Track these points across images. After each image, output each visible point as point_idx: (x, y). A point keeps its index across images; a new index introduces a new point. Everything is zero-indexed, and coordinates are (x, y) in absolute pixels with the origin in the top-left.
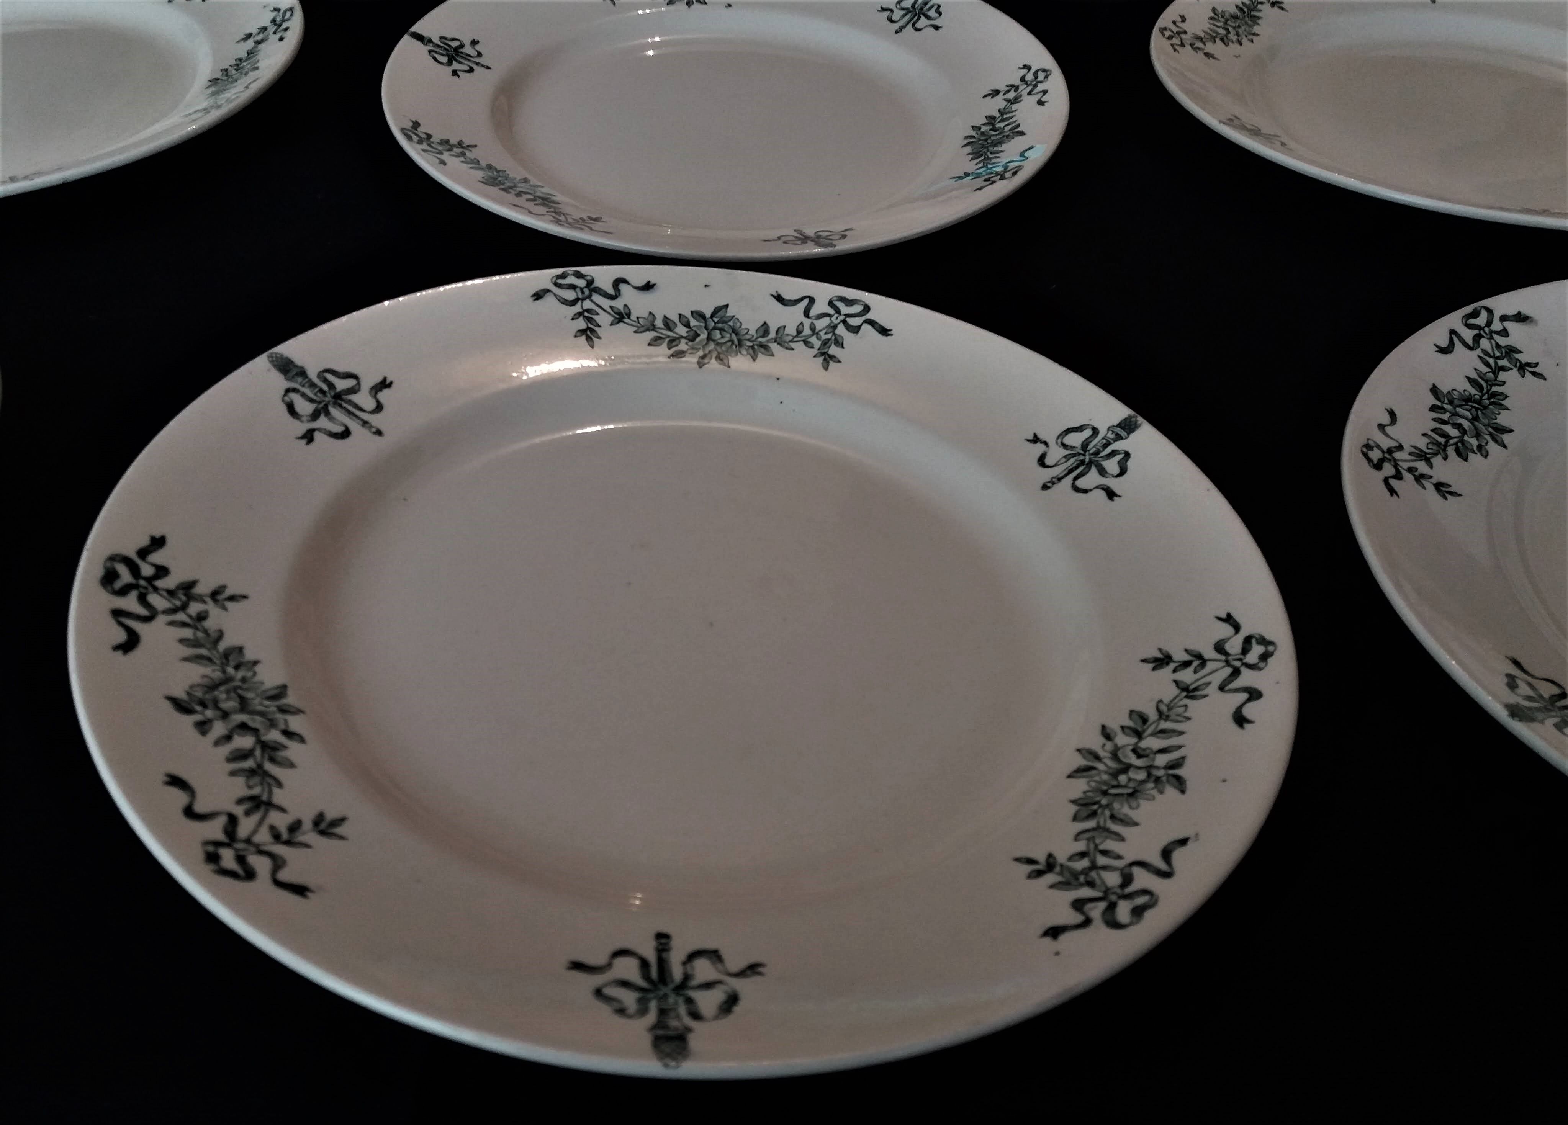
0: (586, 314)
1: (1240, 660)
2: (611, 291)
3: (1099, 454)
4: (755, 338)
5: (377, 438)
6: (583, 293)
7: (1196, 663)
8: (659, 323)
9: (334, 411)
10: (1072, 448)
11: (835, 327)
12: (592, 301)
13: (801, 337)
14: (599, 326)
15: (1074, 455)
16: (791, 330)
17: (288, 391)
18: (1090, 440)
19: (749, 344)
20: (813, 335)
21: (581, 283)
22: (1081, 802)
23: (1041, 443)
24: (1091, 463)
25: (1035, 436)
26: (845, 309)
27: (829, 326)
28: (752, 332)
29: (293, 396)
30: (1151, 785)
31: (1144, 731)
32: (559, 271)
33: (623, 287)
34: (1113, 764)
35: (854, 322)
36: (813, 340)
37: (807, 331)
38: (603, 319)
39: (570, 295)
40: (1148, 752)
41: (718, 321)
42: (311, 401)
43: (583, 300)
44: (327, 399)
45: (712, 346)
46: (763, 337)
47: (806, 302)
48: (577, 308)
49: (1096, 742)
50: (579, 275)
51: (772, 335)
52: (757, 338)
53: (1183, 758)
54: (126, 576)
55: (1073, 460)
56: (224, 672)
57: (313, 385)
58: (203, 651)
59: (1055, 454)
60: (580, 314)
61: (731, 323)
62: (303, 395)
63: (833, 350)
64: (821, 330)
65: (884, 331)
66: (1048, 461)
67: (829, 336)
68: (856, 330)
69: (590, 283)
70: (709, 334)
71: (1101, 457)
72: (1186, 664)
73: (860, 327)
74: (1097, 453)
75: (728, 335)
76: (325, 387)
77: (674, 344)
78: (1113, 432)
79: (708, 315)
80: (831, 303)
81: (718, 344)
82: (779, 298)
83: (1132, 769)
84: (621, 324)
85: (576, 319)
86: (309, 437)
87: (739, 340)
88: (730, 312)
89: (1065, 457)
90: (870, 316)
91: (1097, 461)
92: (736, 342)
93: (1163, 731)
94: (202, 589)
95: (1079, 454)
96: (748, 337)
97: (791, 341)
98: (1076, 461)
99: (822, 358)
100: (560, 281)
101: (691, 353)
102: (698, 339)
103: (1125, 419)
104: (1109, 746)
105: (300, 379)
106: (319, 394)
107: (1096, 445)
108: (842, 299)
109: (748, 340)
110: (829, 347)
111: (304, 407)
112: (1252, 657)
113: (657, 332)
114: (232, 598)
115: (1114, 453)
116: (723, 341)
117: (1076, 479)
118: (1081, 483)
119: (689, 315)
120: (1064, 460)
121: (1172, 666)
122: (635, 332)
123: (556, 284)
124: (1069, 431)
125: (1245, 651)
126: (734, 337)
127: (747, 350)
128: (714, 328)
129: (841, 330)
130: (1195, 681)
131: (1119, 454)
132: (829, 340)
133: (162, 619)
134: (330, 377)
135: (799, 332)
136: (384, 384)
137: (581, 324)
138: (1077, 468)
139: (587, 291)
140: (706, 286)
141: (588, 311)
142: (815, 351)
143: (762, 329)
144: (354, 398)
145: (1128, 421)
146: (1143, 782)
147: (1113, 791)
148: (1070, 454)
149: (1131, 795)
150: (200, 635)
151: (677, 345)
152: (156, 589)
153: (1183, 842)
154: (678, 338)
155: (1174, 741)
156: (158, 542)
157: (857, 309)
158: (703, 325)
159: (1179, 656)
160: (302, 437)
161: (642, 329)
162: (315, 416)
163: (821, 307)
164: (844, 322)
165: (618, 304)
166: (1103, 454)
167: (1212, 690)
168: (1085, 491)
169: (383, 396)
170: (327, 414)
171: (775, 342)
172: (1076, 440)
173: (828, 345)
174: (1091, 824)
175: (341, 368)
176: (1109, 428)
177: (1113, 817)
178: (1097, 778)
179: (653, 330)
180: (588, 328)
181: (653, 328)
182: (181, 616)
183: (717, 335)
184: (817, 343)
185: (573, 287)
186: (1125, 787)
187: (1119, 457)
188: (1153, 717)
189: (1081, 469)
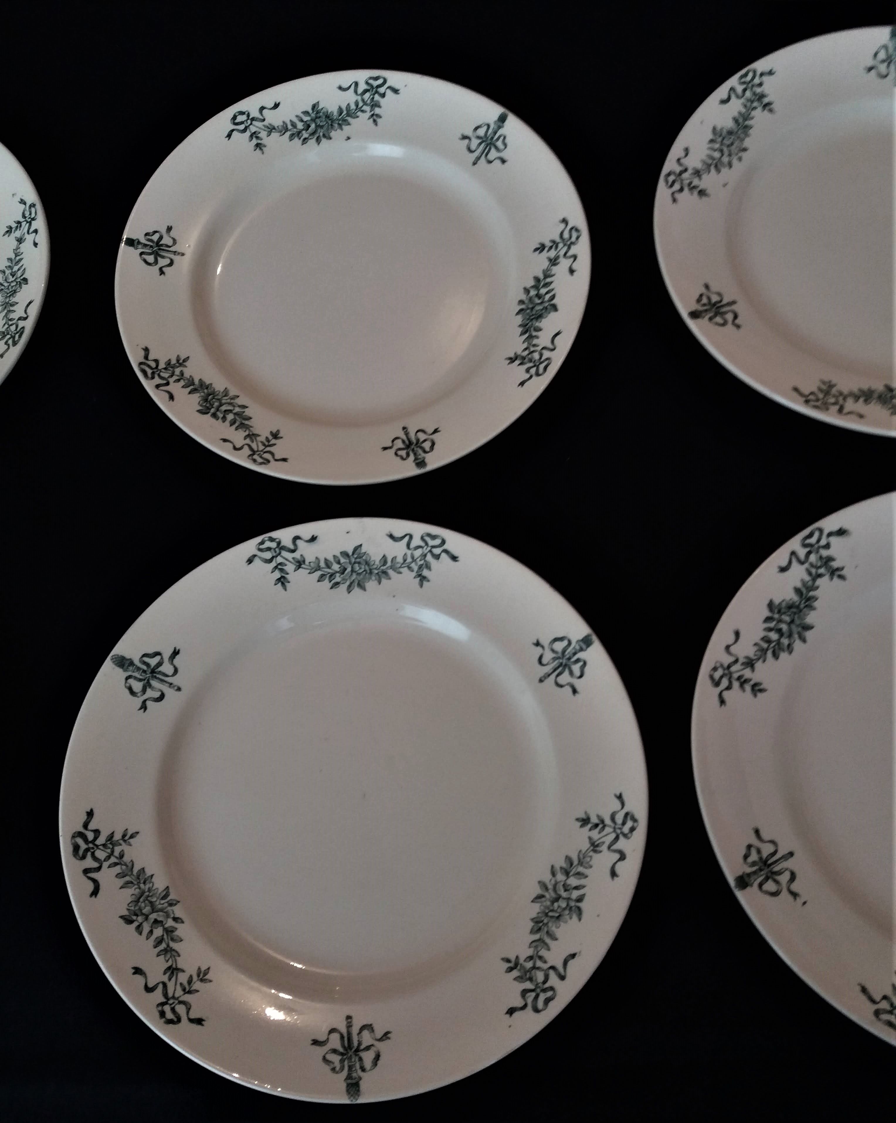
0: (280, 567)
1: (620, 829)
2: (292, 547)
4: (379, 567)
5: (178, 693)
6: (276, 552)
7: (600, 826)
8: (322, 564)
9: (154, 683)
10: (557, 652)
11: (425, 555)
12: (282, 557)
13: (406, 564)
14: (288, 574)
15: (557, 658)
16: (400, 560)
17: (127, 678)
18: (566, 648)
19: (376, 572)
20: (412, 562)
21: (273, 545)
22: (535, 920)
23: (541, 646)
24: (566, 665)
25: (538, 641)
26: (431, 543)
27: (421, 555)
28: (377, 563)
29: (131, 681)
30: (567, 912)
31: (570, 872)
32: (258, 539)
33: (298, 542)
34: (553, 894)
35: (437, 551)
36: (413, 565)
37: (409, 560)
38: (290, 568)
39: (268, 555)
40: (569, 887)
41: (357, 557)
42: (140, 680)
43: (276, 556)
44: (148, 676)
45: (354, 576)
46: (384, 565)
47: (407, 539)
48: (273, 564)
49: (547, 878)
50: (272, 540)
51: (389, 564)
52: (380, 567)
53: (584, 894)
54: (83, 846)
55: (557, 662)
56: (140, 888)
57: (138, 669)
58: (127, 878)
59: (548, 656)
60: (276, 567)
61: (364, 558)
62: (136, 678)
63: (425, 572)
64: (417, 558)
65: (454, 558)
66: (545, 661)
67: (422, 562)
68: (437, 557)
69: (279, 543)
70: (352, 567)
71: (571, 662)
72: (596, 826)
73: (440, 555)
74: (569, 659)
75: (363, 567)
76: (145, 668)
77: (333, 577)
78: (579, 644)
79: (350, 554)
80: (422, 539)
81: (359, 574)
82: (391, 536)
83: (561, 899)
84: (300, 569)
85: (274, 571)
86: (144, 707)
87: (370, 570)
88: (363, 550)
89: (553, 659)
90: (445, 547)
91: (569, 664)
92: (368, 571)
93: (578, 874)
94: (117, 837)
95: (560, 658)
96: (375, 567)
97: (400, 567)
99: (419, 579)
100: (262, 547)
101: (343, 583)
102: (346, 572)
103: (586, 636)
104: (553, 881)
105: (131, 668)
106: (143, 674)
107: (569, 653)
108: (429, 535)
109: (376, 569)
110: (423, 570)
111: (137, 686)
112: (626, 828)
113: (322, 571)
114: (132, 837)
115: (578, 660)
116: (361, 571)
117: (558, 676)
118: (560, 680)
119: (339, 555)
120: (552, 661)
121: (590, 826)
122: (310, 573)
123: (260, 550)
124: (556, 640)
125: (624, 823)
126: (367, 568)
127: (375, 576)
128: (355, 563)
129: (429, 557)
130: (599, 839)
131: (581, 661)
132: (422, 565)
133: (106, 865)
134: (146, 659)
135: (405, 560)
136: (176, 653)
137: (277, 575)
138: (558, 668)
139: (277, 550)
140: (348, 533)
141: (280, 564)
142: (414, 574)
143: (383, 560)
144: (161, 669)
145: (587, 638)
146: (564, 909)
147: (550, 914)
149: (558, 918)
150: (124, 867)
151: (334, 579)
152: (97, 846)
153: (574, 956)
154: (335, 573)
155: (582, 881)
156: (90, 814)
157: (438, 542)
158: (348, 561)
159: (594, 820)
160: (140, 709)
161: (313, 570)
162: (144, 691)
163: (416, 541)
164: (430, 551)
165: (297, 555)
166: (572, 660)
167: (605, 848)
168: (561, 686)
169: (177, 661)
170: (150, 686)
171: (391, 568)
172: (559, 646)
173: (422, 569)
174: (537, 936)
175: (150, 651)
176: (577, 641)
177: (548, 933)
178: (545, 904)
179: (319, 570)
180: (282, 577)
181: (318, 568)
182: (113, 860)
183: (357, 567)
184: (415, 568)
185: (269, 549)
186: (556, 911)
187: (581, 663)
188: (576, 862)
189: (561, 668)
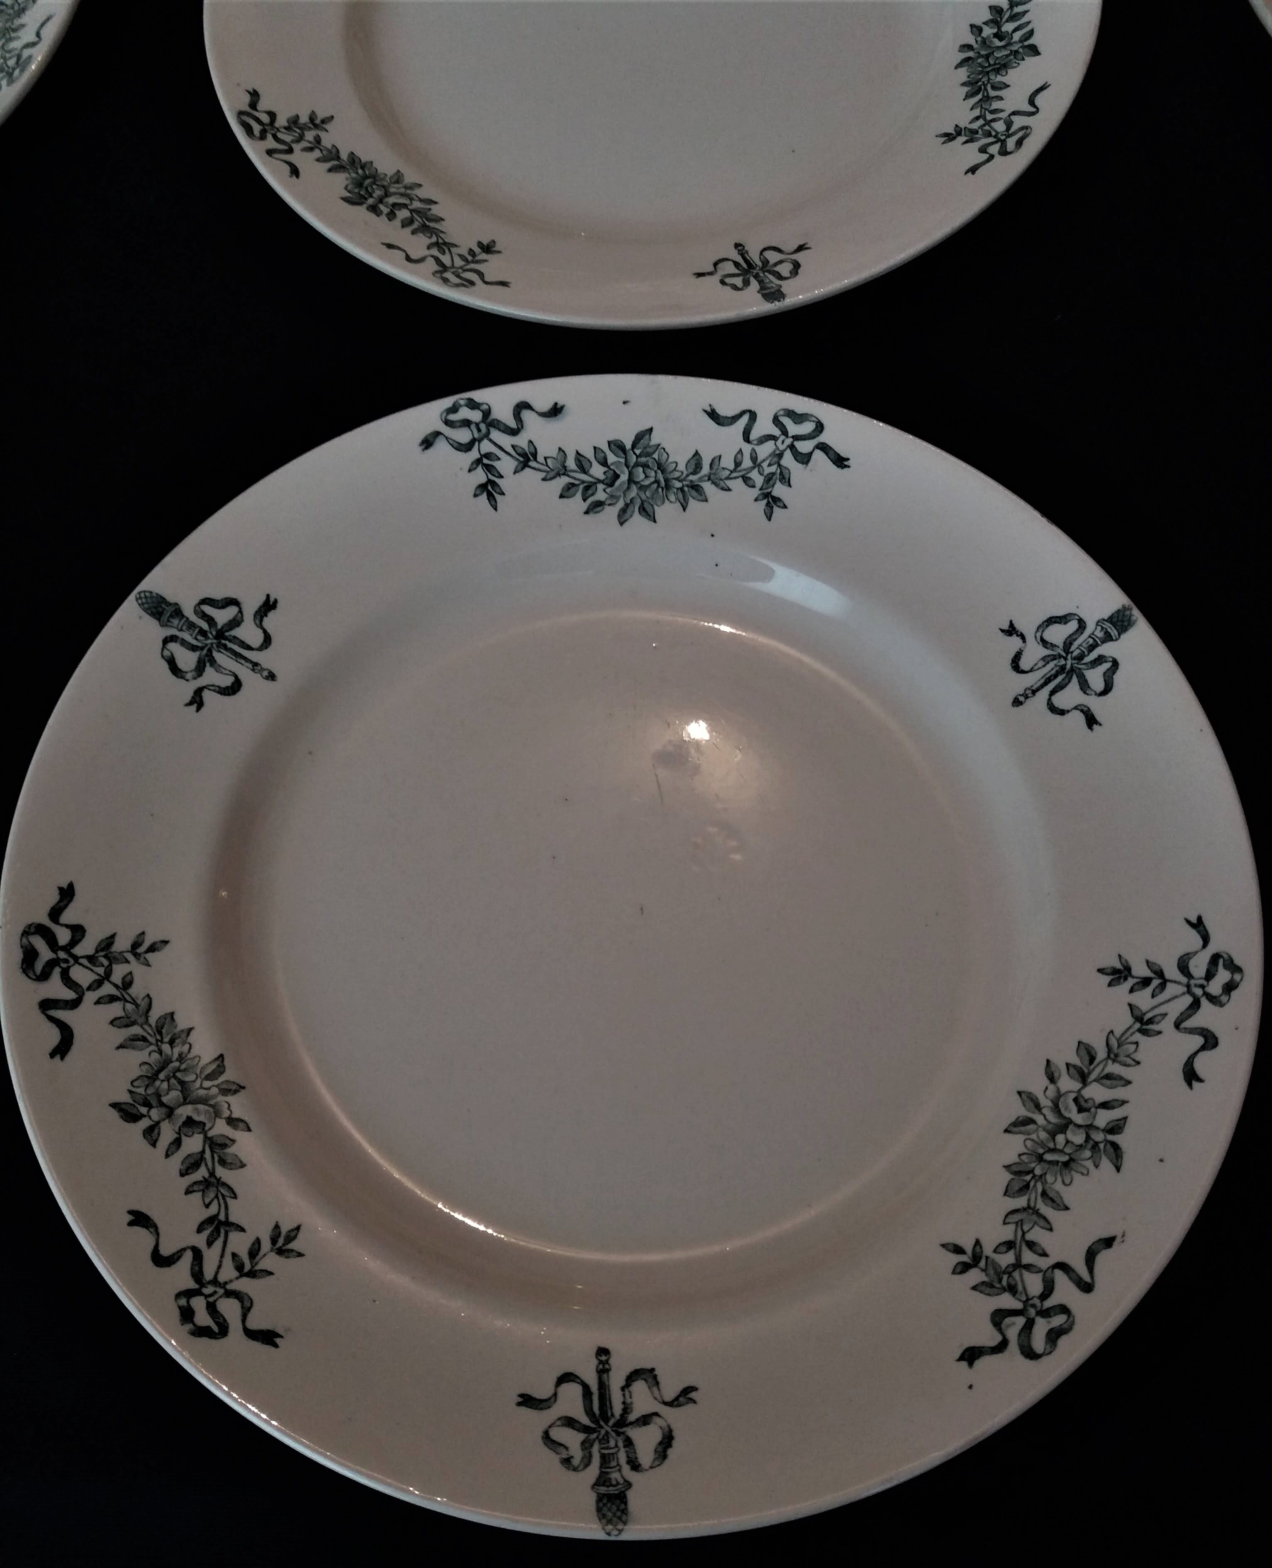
0: (485, 461)
1: (1202, 987)
2: (512, 424)
3: (1083, 659)
4: (684, 475)
5: (270, 683)
6: (479, 430)
7: (1156, 982)
8: (571, 464)
9: (220, 657)
10: (1053, 646)
11: (780, 455)
12: (491, 440)
13: (740, 471)
14: (501, 477)
15: (1054, 658)
16: (728, 462)
17: (166, 641)
18: (1074, 637)
19: (678, 485)
20: (754, 468)
21: (476, 416)
22: (1015, 1168)
23: (1018, 636)
24: (1072, 670)
25: (1011, 624)
26: (794, 429)
27: (773, 454)
28: (682, 467)
29: (173, 647)
30: (1087, 1153)
31: (1090, 1073)
32: (447, 402)
33: (526, 415)
34: (1053, 1118)
35: (804, 447)
36: (754, 475)
37: (747, 463)
38: (506, 465)
39: (463, 436)
40: (1090, 1104)
41: (640, 454)
42: (193, 648)
43: (480, 440)
44: (209, 641)
45: (634, 491)
46: (694, 473)
47: (745, 419)
48: (474, 454)
49: (1038, 1085)
50: (473, 405)
51: (706, 470)
52: (687, 476)
53: (1125, 1118)
54: (45, 954)
55: (1052, 665)
56: (160, 1052)
57: (191, 625)
58: (136, 1030)
59: (1033, 653)
60: (478, 462)
61: (656, 456)
62: (184, 643)
63: (779, 490)
64: (764, 460)
65: (840, 461)
66: (1024, 664)
67: (773, 469)
68: (804, 459)
69: (487, 414)
70: (630, 473)
71: (1085, 664)
72: (1145, 982)
73: (810, 454)
74: (1080, 658)
75: (653, 474)
76: (205, 626)
77: (590, 492)
78: (1102, 628)
79: (628, 446)
80: (776, 420)
81: (643, 488)
82: (713, 414)
83: (1071, 1127)
84: (527, 470)
85: (475, 469)
86: (197, 701)
87: (667, 481)
88: (655, 439)
89: (1043, 659)
90: (823, 438)
91: (1080, 669)
92: (663, 484)
93: (1108, 1077)
94: (122, 945)
95: (1060, 656)
96: (677, 474)
97: (728, 478)
98: (1056, 665)
99: (765, 501)
100: (452, 417)
101: (610, 505)
102: (618, 483)
103: (1118, 611)
104: (1052, 1092)
105: (175, 622)
106: (199, 637)
107: (1081, 645)
108: (790, 414)
109: (677, 479)
110: (773, 486)
111: (187, 659)
112: (1215, 987)
113: (569, 476)
114: (152, 949)
115: (1100, 660)
116: (647, 482)
117: (1053, 693)
118: (1060, 700)
119: (605, 448)
120: (1041, 664)
121: (1131, 982)
122: (544, 479)
123: (447, 423)
124: (1052, 621)
125: (1210, 975)
126: (660, 477)
127: (676, 494)
128: (637, 465)
129: (788, 460)
130: (1153, 1009)
131: (1106, 662)
132: (773, 474)
133: (90, 997)
134: (207, 609)
135: (738, 464)
136: (268, 606)
137: (480, 476)
138: (1055, 676)
139: (483, 427)
140: (624, 403)
141: (488, 456)
142: (756, 492)
143: (693, 462)
144: (237, 632)
145: (1121, 614)
146: (1080, 1147)
147: (1048, 1157)
148: (1049, 656)
149: (1066, 1164)
150: (130, 1007)
151: (593, 494)
152: (76, 959)
153: (1108, 1242)
154: (595, 483)
155: (1119, 1093)
156: (67, 894)
157: (807, 427)
158: (623, 460)
159: (1140, 970)
160: (190, 704)
161: (552, 474)
162: (200, 670)
163: (764, 426)
164: (792, 447)
165: (521, 441)
166: (1087, 659)
167: (1167, 1025)
168: (1062, 712)
169: (269, 622)
170: (213, 662)
171: (709, 479)
172: (1057, 634)
173: (771, 482)
174: (1021, 1202)
175: (218, 594)
176: (1098, 622)
177: (1044, 1194)
178: (1034, 1136)
179: (564, 474)
180: (490, 481)
181: (563, 471)
182: (107, 989)
183: (639, 473)
184: (759, 480)
185: (466, 423)
186: (1062, 1151)
187: (1106, 666)
188: (1101, 1054)
189: (1060, 678)
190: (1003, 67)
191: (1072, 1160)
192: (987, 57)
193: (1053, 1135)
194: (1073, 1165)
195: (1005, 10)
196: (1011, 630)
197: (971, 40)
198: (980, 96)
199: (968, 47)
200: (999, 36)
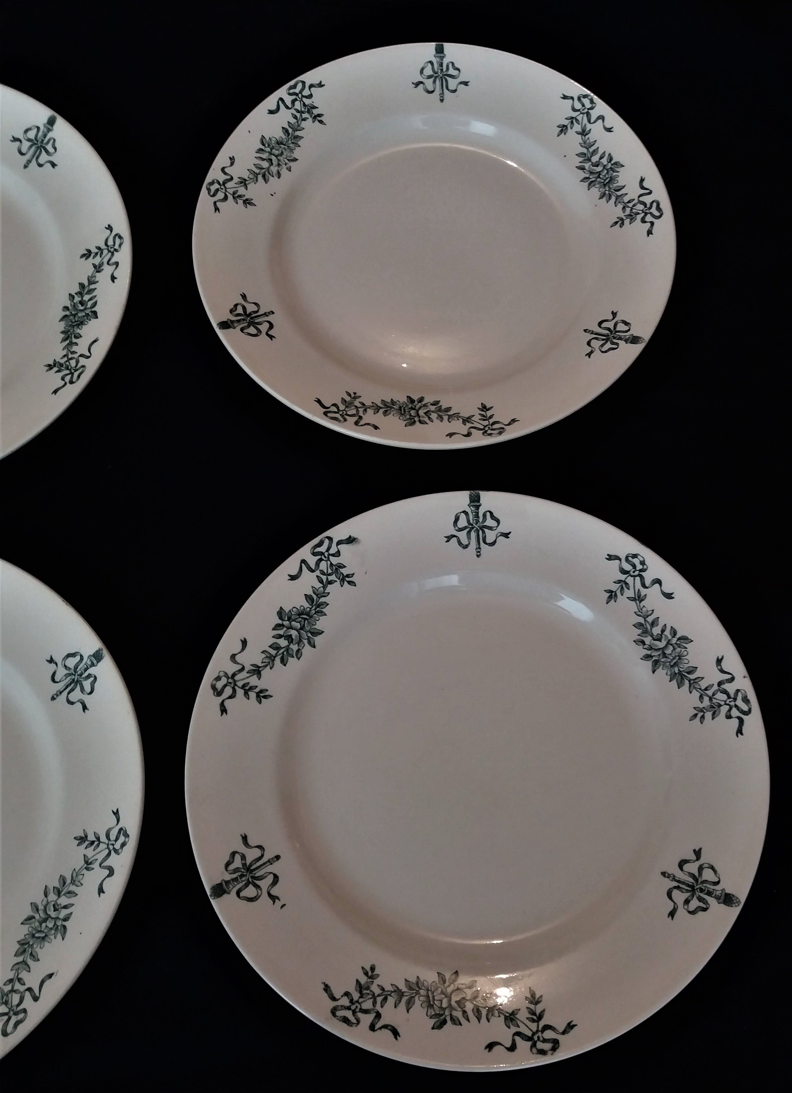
1: (113, 845)
3: (82, 676)
7: (96, 843)
10: (70, 669)
15: (70, 675)
18: (78, 664)
22: (22, 942)
23: (54, 663)
24: (77, 681)
25: (51, 658)
30: (53, 932)
31: (62, 891)
34: (43, 915)
40: (59, 907)
49: (40, 898)
53: (71, 913)
55: (69, 678)
59: (61, 672)
66: (57, 678)
71: (83, 678)
72: (92, 843)
74: (81, 675)
78: (90, 659)
83: (49, 919)
89: (65, 675)
91: (80, 681)
93: (69, 892)
95: (73, 674)
98: (71, 679)
103: (97, 651)
104: (44, 903)
107: (81, 668)
112: (118, 844)
115: (89, 676)
117: (69, 693)
118: (71, 697)
120: (64, 678)
121: (86, 844)
124: (69, 655)
125: (117, 839)
130: (92, 857)
131: (91, 677)
138: (70, 684)
145: (98, 652)
146: (51, 929)
147: (37, 935)
148: (68, 674)
149: (43, 938)
153: (51, 976)
155: (72, 900)
159: (91, 836)
166: (84, 676)
167: (97, 865)
168: (72, 703)
172: (71, 662)
174: (21, 958)
176: (89, 656)
177: (31, 954)
178: (33, 925)
186: (43, 932)
187: (92, 679)
188: (68, 881)
189: (72, 685)
190: (81, 324)
191: (46, 936)
192: (75, 315)
193: (41, 924)
194: (46, 939)
195: (86, 286)
196: (51, 661)
197: (68, 304)
198: (68, 342)
199: (66, 308)
200: (82, 303)
